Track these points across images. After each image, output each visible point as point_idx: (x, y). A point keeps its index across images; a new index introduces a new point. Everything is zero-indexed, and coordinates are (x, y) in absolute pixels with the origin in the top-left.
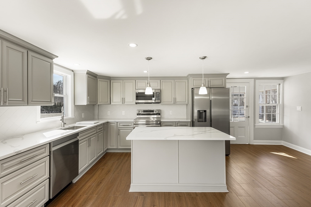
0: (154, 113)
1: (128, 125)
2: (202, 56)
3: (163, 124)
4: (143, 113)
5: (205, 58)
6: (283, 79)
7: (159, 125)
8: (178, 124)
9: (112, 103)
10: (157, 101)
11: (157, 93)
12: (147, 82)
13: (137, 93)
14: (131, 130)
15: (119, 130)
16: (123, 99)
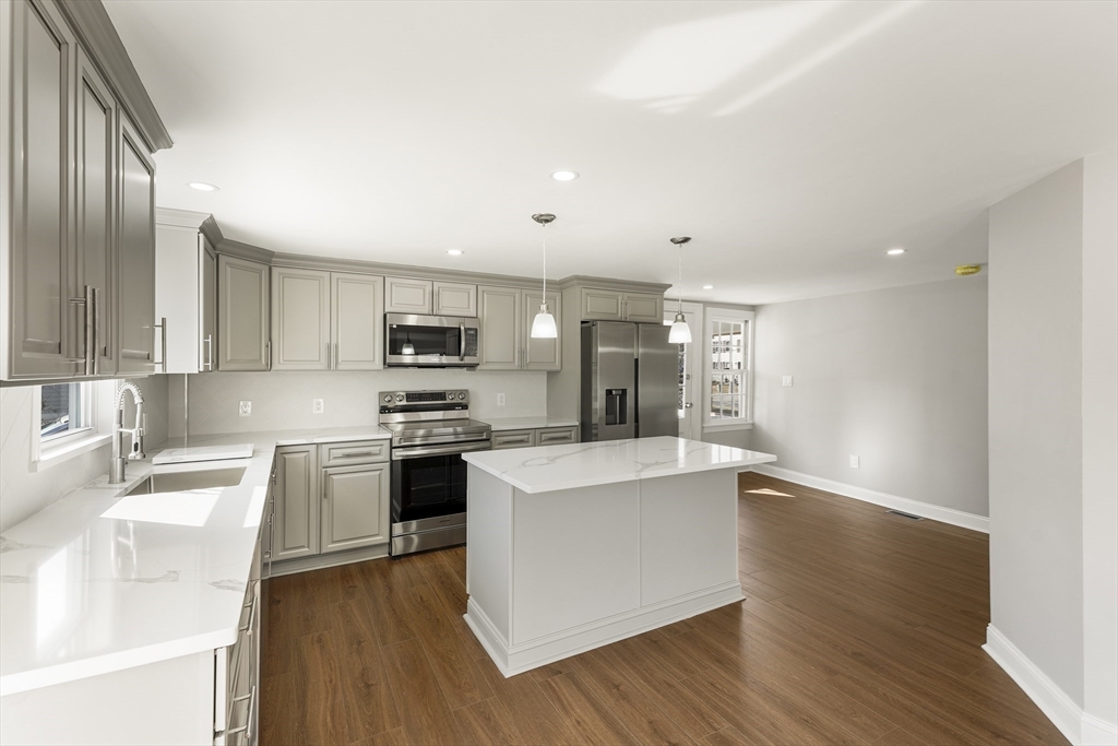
0: (448, 401)
1: (368, 454)
2: (679, 236)
3: (501, 438)
4: (404, 403)
5: (686, 240)
6: (754, 308)
7: (486, 444)
8: (544, 436)
9: (276, 366)
10: (468, 360)
11: (470, 332)
12: (429, 289)
13: (395, 326)
14: (378, 473)
15: (326, 476)
16: (329, 347)
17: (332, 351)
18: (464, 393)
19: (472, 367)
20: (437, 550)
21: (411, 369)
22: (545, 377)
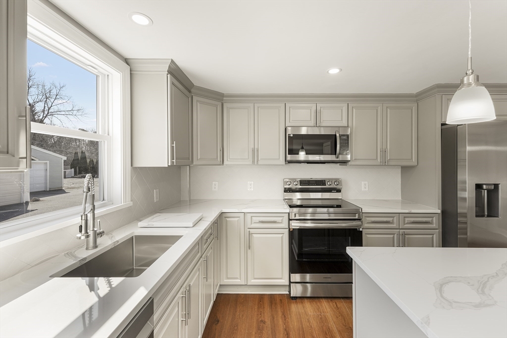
0: (327, 186)
1: (274, 222)
3: (368, 219)
7: (358, 223)
8: (407, 219)
9: (226, 162)
10: (341, 158)
11: (342, 137)
12: (314, 109)
13: (292, 135)
14: (281, 235)
15: (249, 234)
16: (253, 151)
17: (255, 152)
18: (337, 181)
19: (344, 163)
20: (322, 297)
21: (303, 164)
22: (400, 170)
